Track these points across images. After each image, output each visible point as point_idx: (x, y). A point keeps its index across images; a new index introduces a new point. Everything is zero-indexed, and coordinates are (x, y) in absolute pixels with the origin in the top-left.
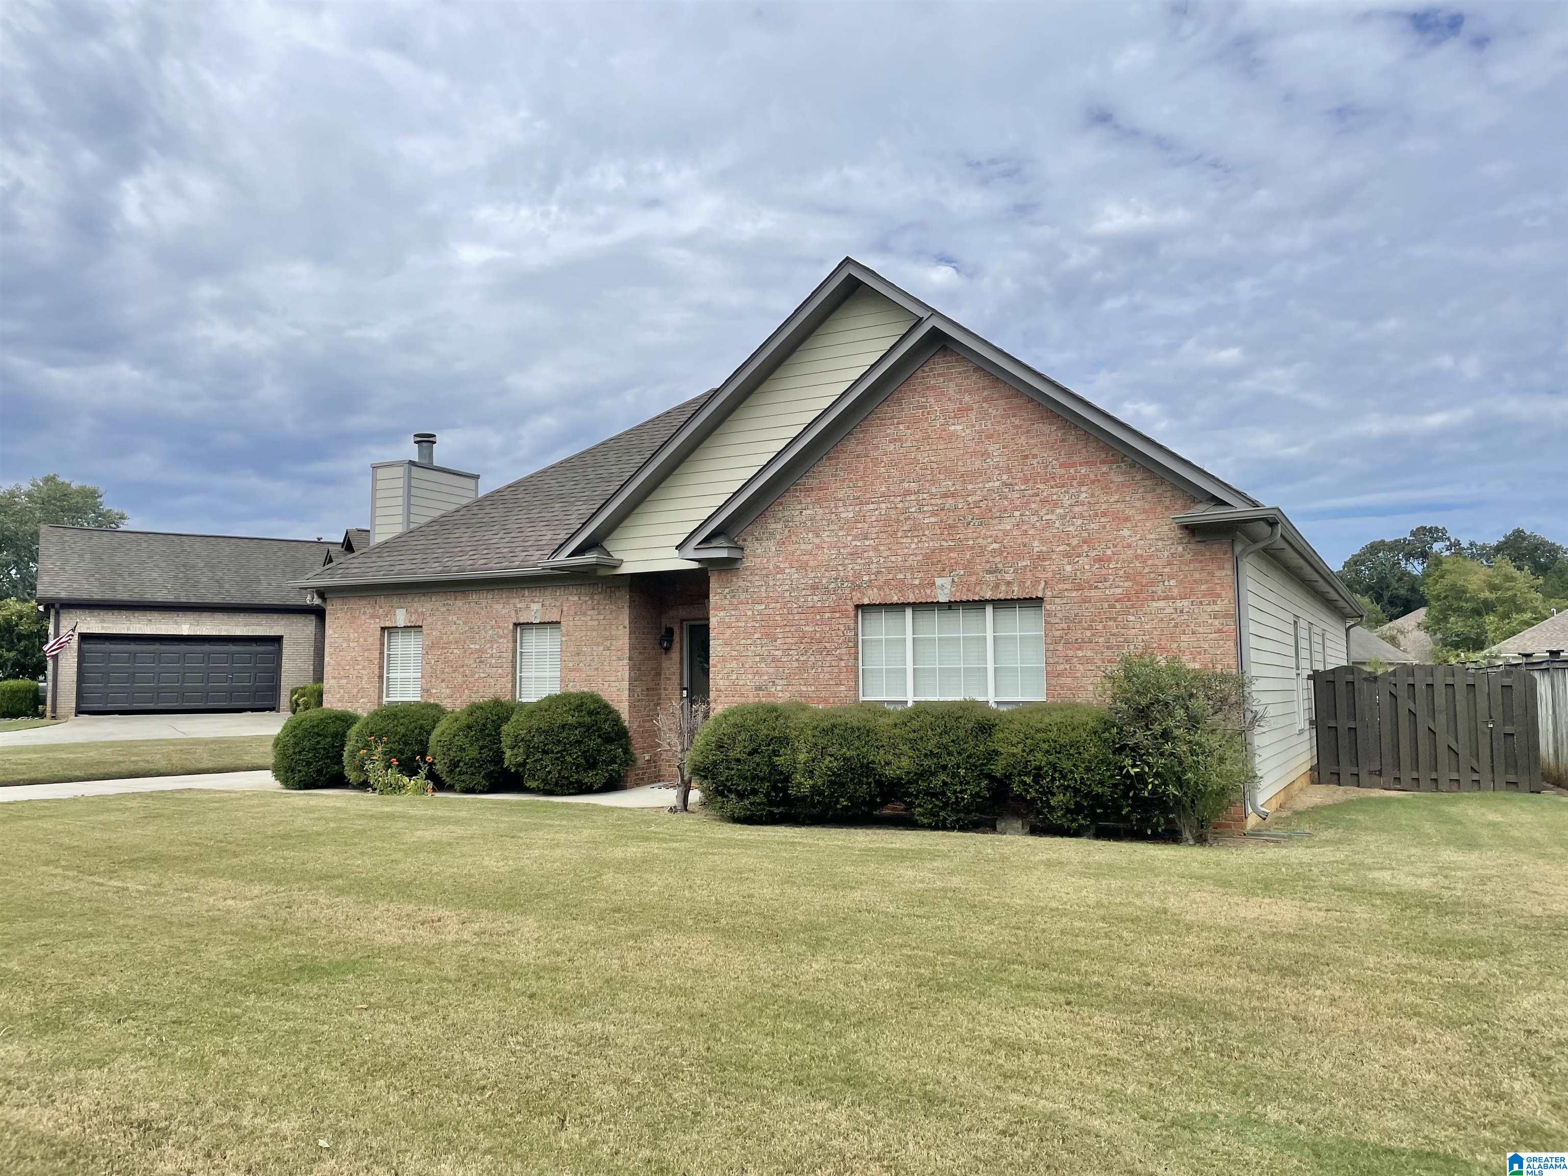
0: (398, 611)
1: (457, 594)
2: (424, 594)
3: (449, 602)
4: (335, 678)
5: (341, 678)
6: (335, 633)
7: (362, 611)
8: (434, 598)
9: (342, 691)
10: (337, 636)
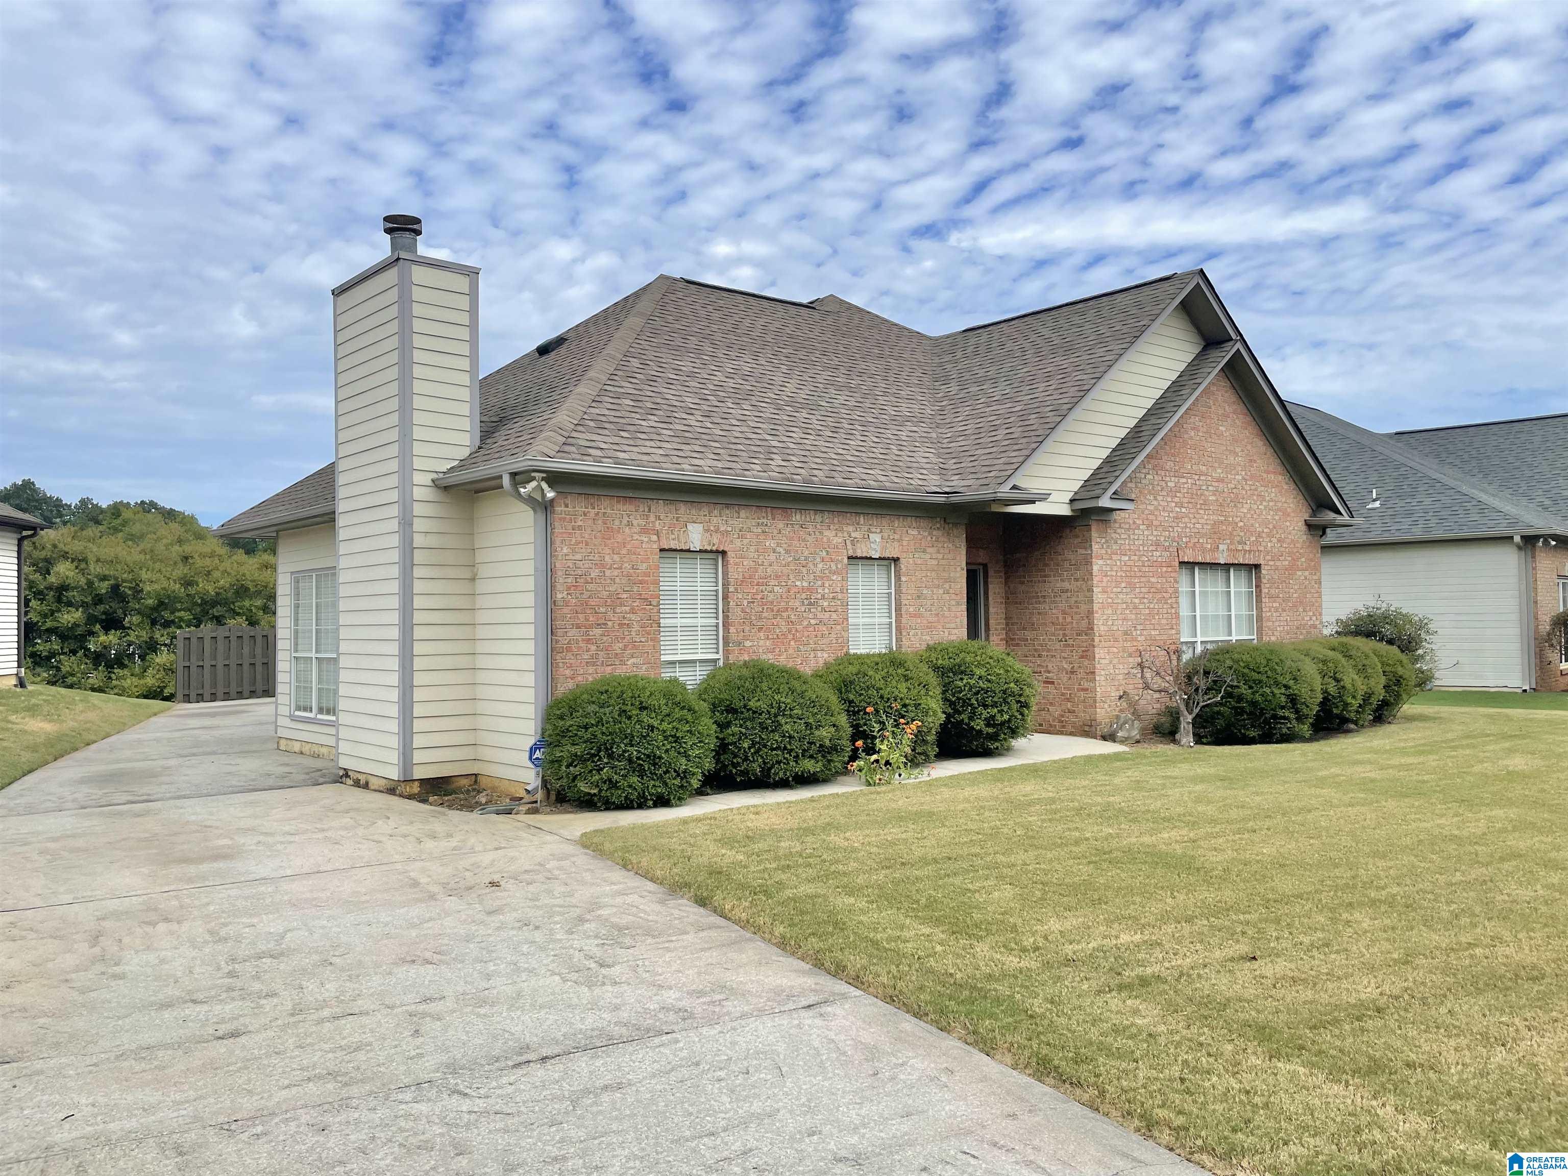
0: (690, 527)
1: (775, 511)
2: (728, 506)
3: (765, 521)
4: (578, 627)
5: (591, 627)
6: (574, 552)
7: (625, 522)
8: (743, 513)
9: (593, 648)
10: (578, 557)
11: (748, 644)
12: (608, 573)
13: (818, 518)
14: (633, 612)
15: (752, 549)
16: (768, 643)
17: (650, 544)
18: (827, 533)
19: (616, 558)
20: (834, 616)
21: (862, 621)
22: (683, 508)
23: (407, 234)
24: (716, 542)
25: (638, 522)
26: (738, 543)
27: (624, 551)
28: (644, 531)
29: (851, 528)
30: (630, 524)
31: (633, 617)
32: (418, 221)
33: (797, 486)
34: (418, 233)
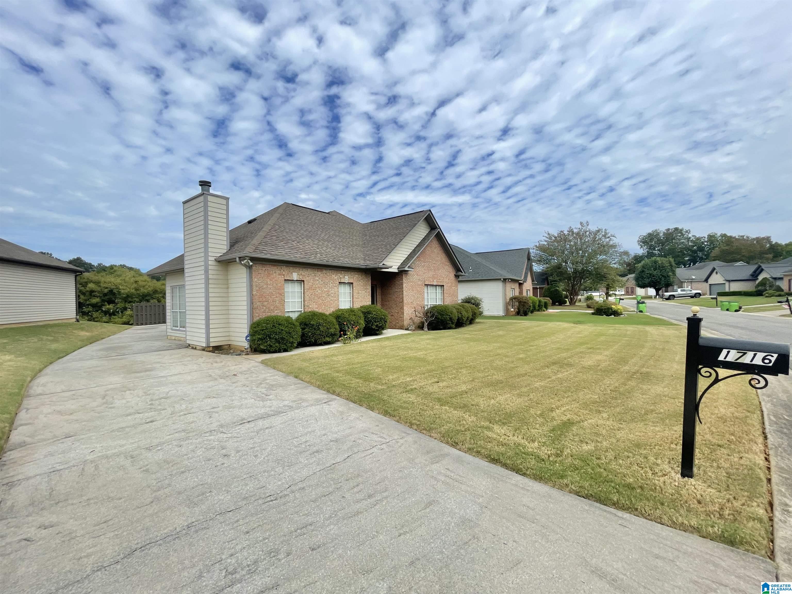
0: (293, 273)
1: (318, 269)
2: (304, 268)
3: (315, 272)
4: (260, 302)
5: (264, 302)
6: (259, 280)
7: (274, 271)
8: (309, 270)
9: (265, 308)
10: (260, 282)
11: (311, 306)
12: (269, 286)
13: (330, 271)
14: (276, 297)
15: (312, 280)
16: (316, 306)
17: (282, 278)
18: (333, 276)
19: (271, 282)
20: (335, 298)
21: (343, 300)
22: (291, 268)
23: (207, 187)
24: (301, 278)
25: (278, 272)
26: (307, 278)
27: (274, 280)
28: (279, 275)
29: (340, 275)
30: (275, 272)
31: (277, 299)
32: (210, 183)
33: (324, 263)
34: (210, 186)
